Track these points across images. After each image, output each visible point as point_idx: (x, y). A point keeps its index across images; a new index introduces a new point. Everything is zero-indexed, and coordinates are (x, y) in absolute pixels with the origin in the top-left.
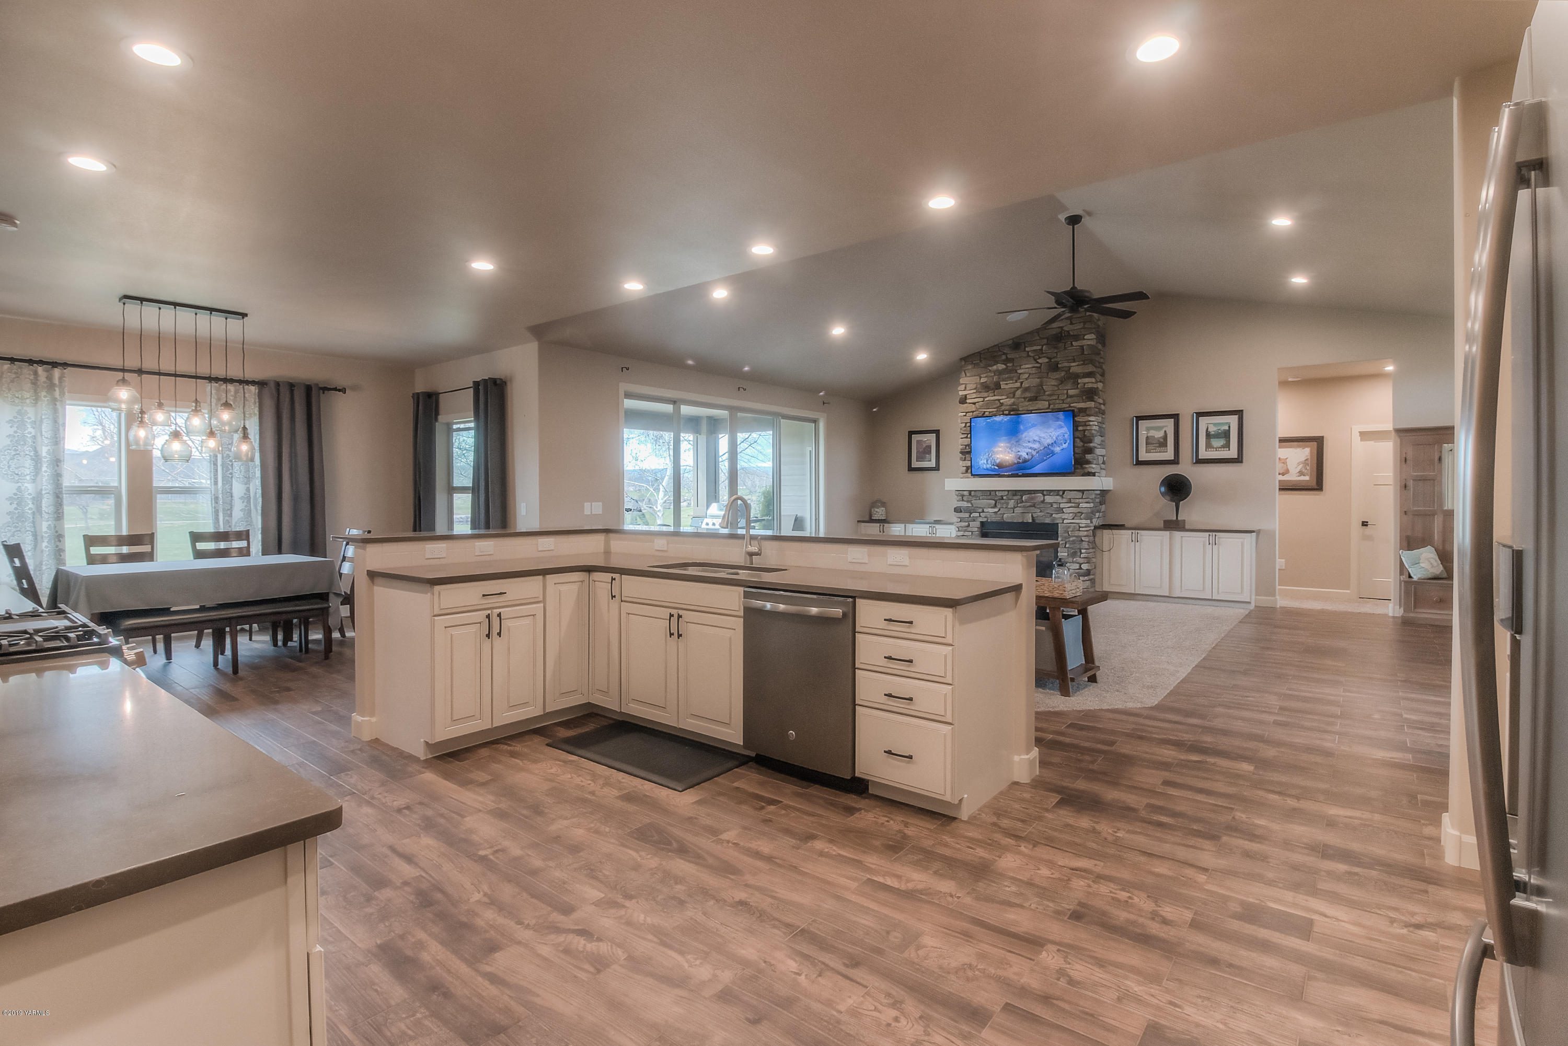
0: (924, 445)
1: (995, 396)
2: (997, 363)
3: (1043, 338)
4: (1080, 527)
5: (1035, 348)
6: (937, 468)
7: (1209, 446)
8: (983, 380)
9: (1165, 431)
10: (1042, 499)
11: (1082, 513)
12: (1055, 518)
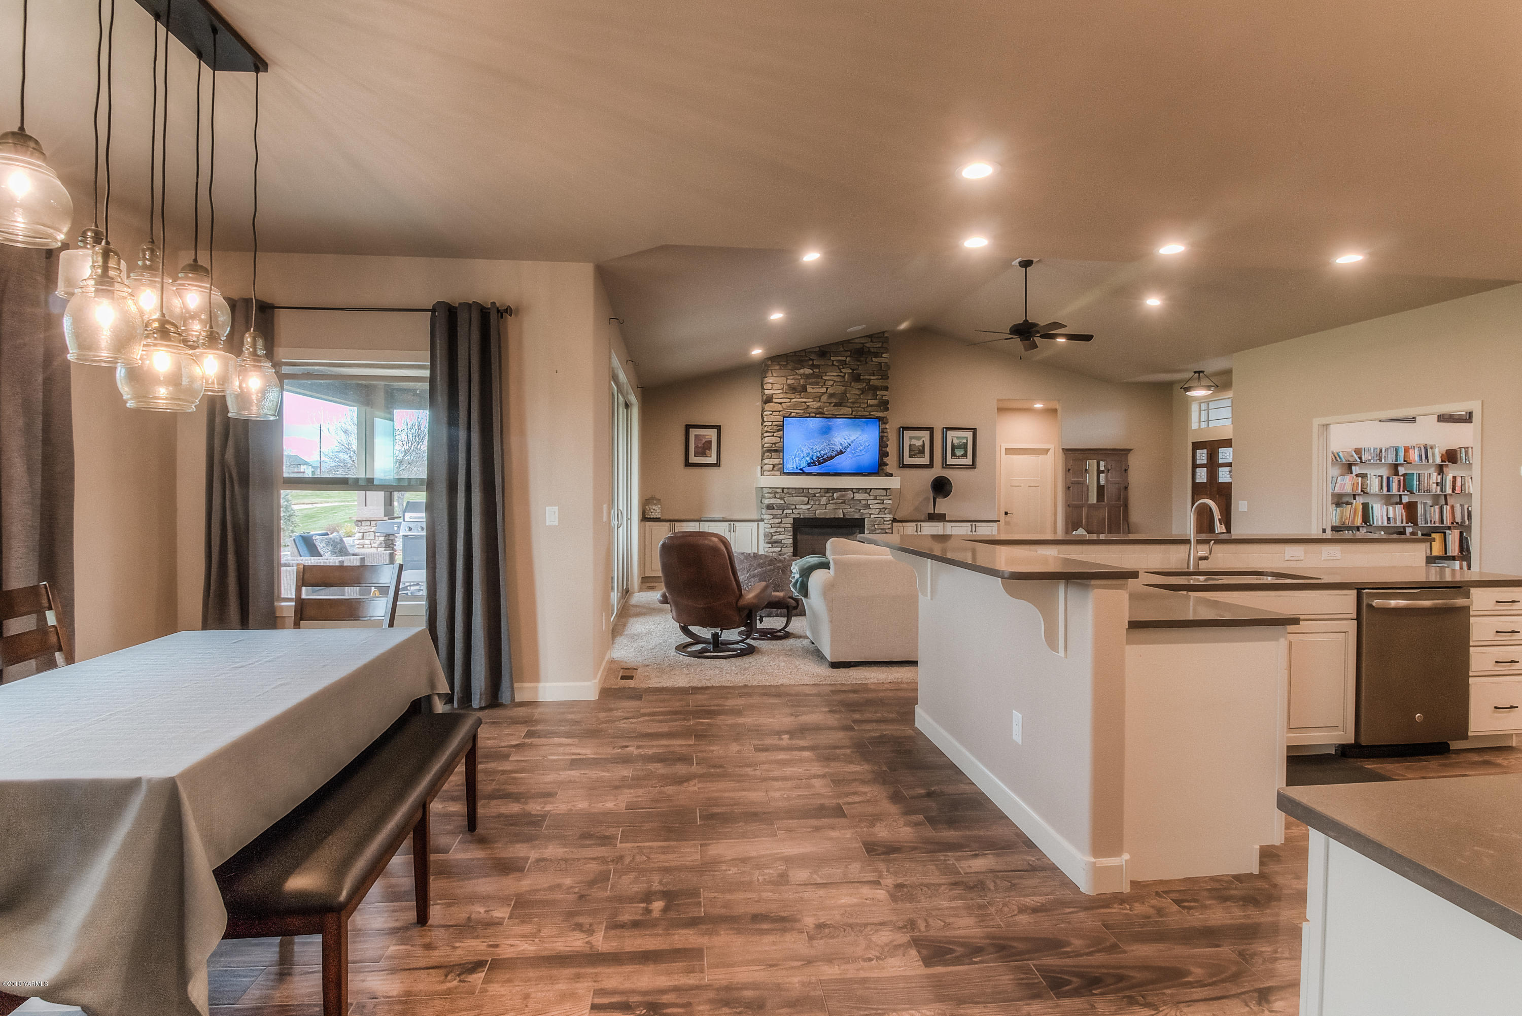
0: (704, 441)
1: (801, 398)
2: (803, 367)
3: (847, 351)
4: (884, 521)
5: (840, 358)
6: (717, 465)
7: (953, 454)
8: (789, 382)
9: (923, 441)
10: (852, 496)
11: (886, 509)
12: (863, 514)
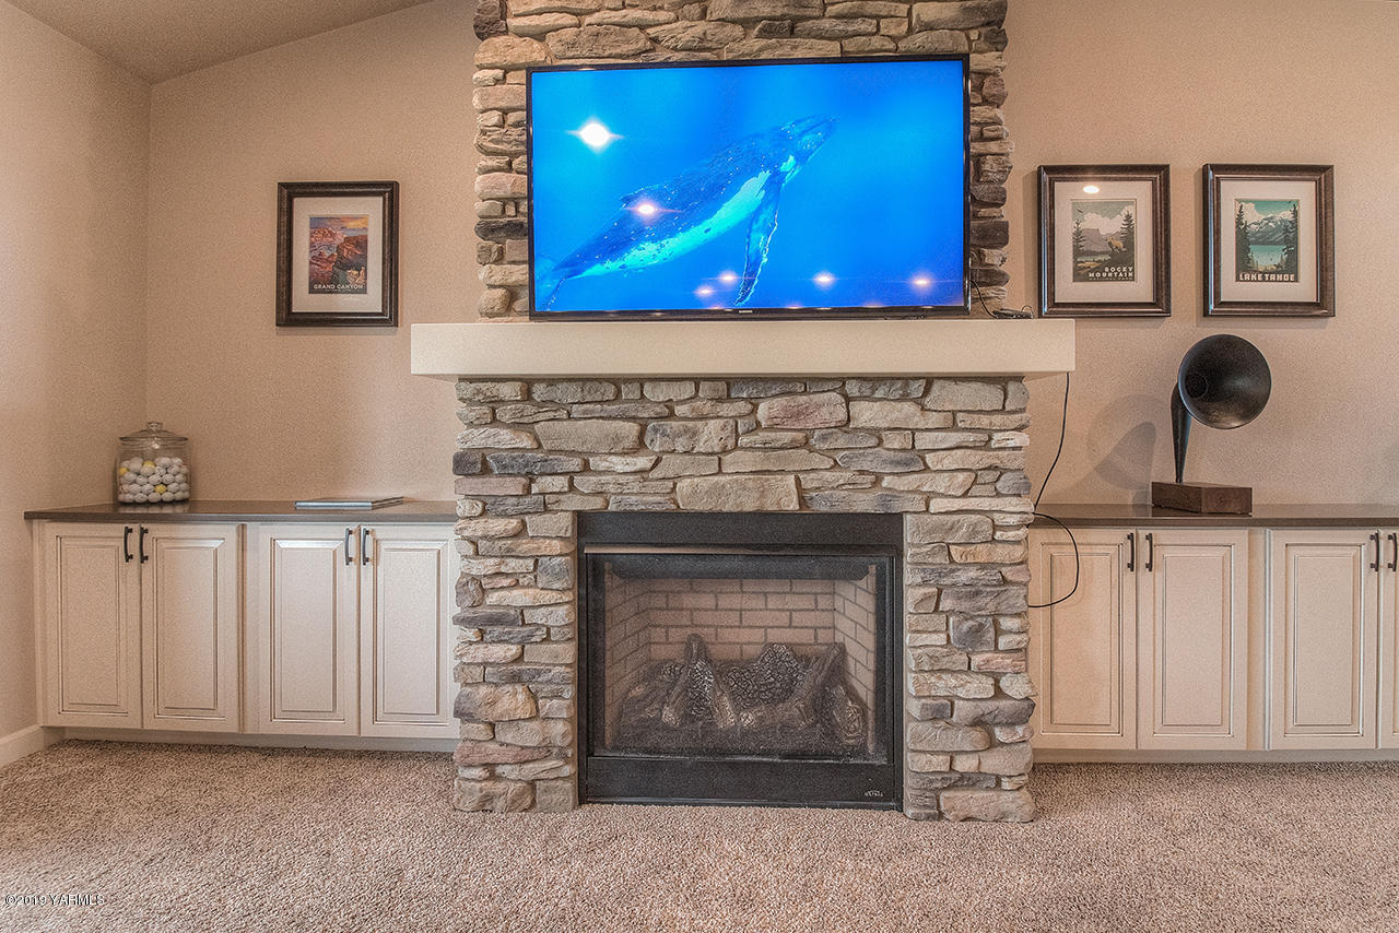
0: (340, 238)
4: (995, 527)
6: (388, 317)
7: (1244, 266)
9: (1128, 217)
10: (841, 414)
11: (1003, 471)
12: (893, 494)
